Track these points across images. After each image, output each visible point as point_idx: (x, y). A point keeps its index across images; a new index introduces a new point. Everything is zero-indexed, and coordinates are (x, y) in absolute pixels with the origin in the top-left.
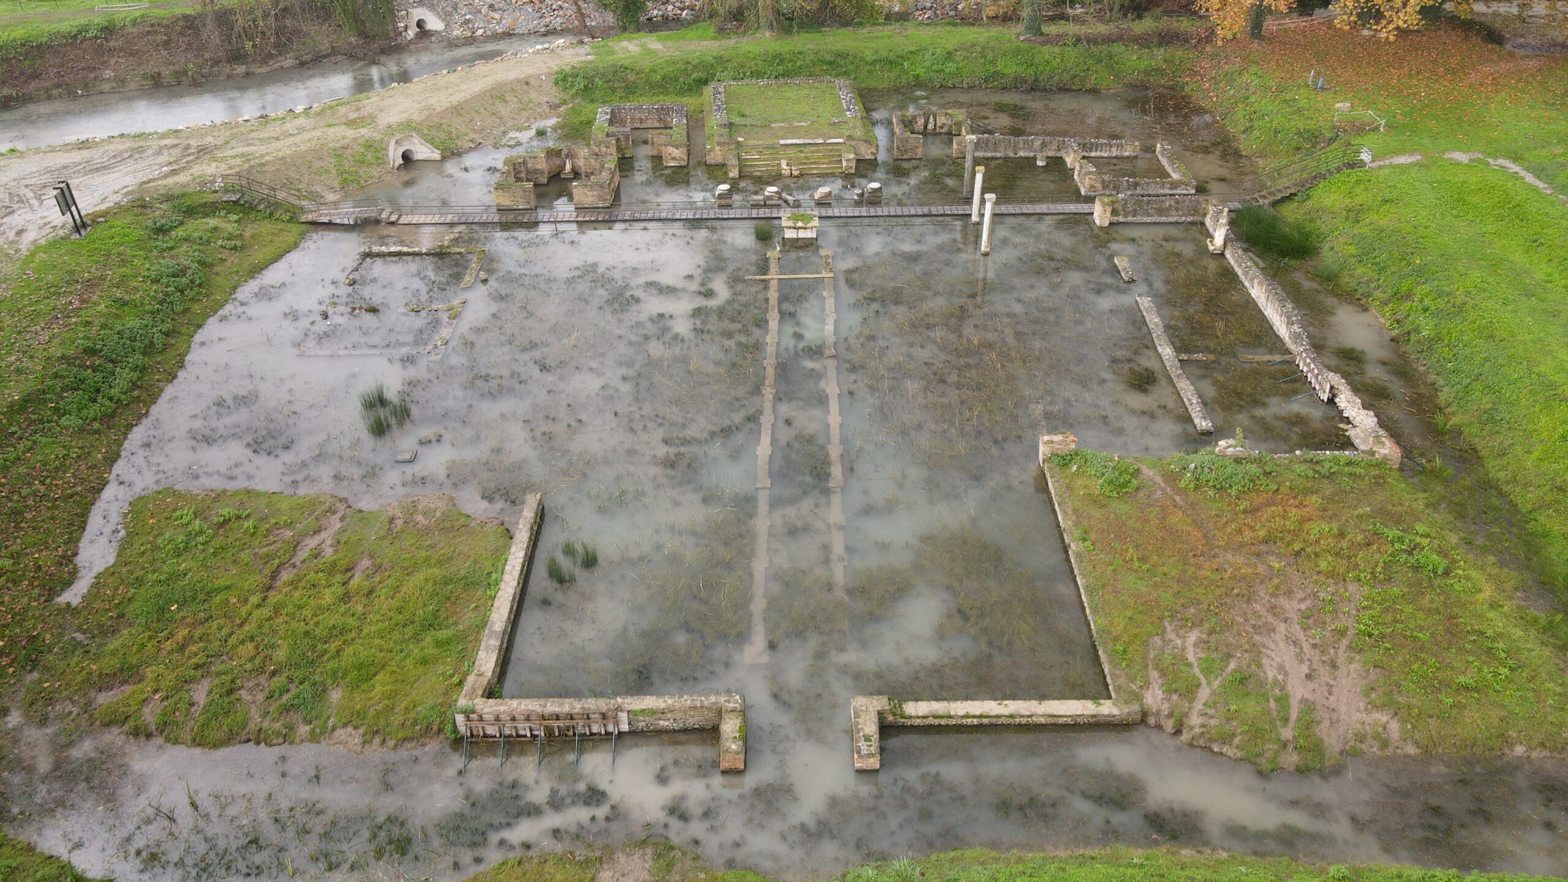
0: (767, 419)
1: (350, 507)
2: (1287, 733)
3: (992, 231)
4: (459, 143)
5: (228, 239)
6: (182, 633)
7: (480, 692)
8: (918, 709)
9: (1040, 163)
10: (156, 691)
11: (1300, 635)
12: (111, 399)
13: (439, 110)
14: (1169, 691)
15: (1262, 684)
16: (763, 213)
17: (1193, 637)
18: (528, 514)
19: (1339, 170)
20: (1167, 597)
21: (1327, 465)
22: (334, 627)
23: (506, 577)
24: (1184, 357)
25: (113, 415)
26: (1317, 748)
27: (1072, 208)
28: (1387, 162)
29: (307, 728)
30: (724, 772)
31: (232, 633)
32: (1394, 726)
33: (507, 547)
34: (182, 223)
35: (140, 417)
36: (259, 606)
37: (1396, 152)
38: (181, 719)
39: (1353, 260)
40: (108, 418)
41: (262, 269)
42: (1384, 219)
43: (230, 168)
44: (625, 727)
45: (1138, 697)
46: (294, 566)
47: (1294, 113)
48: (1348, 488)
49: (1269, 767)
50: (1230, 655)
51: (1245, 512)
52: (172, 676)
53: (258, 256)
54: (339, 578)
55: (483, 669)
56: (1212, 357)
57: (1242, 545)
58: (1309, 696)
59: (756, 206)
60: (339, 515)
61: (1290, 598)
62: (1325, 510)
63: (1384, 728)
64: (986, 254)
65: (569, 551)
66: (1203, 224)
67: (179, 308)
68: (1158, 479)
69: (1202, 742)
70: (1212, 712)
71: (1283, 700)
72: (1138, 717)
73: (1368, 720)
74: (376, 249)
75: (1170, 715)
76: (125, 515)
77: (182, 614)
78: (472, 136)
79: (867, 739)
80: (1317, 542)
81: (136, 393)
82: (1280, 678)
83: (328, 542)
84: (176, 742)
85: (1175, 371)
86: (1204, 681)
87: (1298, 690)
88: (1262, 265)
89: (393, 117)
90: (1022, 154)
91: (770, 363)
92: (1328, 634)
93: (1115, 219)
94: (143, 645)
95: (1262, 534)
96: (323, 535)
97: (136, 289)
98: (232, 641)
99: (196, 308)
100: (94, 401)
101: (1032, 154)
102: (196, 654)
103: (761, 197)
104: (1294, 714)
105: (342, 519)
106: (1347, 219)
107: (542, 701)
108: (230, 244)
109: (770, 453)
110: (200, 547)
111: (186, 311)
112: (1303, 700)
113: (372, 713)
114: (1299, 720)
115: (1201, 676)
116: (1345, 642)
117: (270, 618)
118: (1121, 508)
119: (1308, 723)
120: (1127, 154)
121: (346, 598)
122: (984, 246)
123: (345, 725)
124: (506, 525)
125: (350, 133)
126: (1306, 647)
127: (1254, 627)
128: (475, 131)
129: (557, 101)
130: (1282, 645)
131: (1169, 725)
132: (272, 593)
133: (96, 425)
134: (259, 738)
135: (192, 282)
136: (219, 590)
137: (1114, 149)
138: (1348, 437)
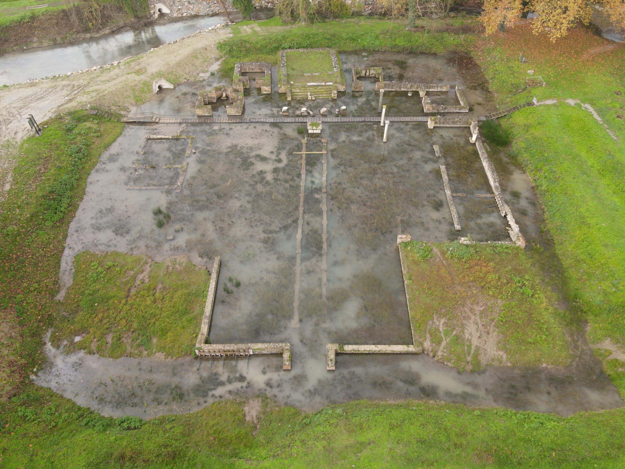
0: (300, 222)
1: (152, 260)
2: (469, 359)
3: (388, 130)
4: (180, 80)
5: (95, 132)
6: (100, 315)
7: (203, 341)
8: (348, 348)
9: (410, 95)
10: (94, 338)
11: (479, 321)
12: (61, 212)
13: (171, 65)
14: (432, 342)
15: (463, 340)
16: (301, 119)
17: (443, 321)
18: (216, 266)
19: (524, 106)
20: (435, 304)
21: (498, 249)
22: (152, 313)
23: (209, 293)
24: (454, 195)
25: (63, 218)
26: (478, 364)
27: (420, 119)
28: (543, 103)
29: (146, 352)
30: (284, 370)
31: (117, 315)
32: (505, 356)
33: (209, 279)
34: (77, 126)
35: (73, 217)
36: (125, 304)
37: (547, 98)
38: (104, 349)
39: (523, 150)
40: (61, 221)
41: (109, 146)
42: (537, 132)
43: (92, 98)
44: (251, 353)
45: (421, 344)
46: (136, 287)
47: (511, 74)
48: (504, 259)
49: (462, 370)
50: (454, 329)
51: (467, 268)
52: (99, 333)
53: (107, 140)
54: (151, 293)
55: (203, 331)
56: (465, 195)
57: (464, 283)
58: (478, 345)
59: (298, 116)
60: (149, 264)
61: (477, 306)
62: (495, 268)
63: (501, 357)
64: (385, 143)
65: (231, 280)
66: (469, 128)
67: (80, 167)
68: (438, 253)
69: (441, 361)
70: (445, 351)
71: (469, 346)
72: (421, 352)
73: (496, 354)
74: (152, 136)
75: (432, 351)
76: (74, 262)
77: (99, 307)
78: (185, 76)
79: (331, 360)
80: (490, 282)
81: (70, 208)
82: (470, 337)
83: (146, 277)
84: (103, 356)
85: (450, 202)
86: (444, 339)
87: (475, 342)
88: (489, 150)
89: (152, 69)
90: (403, 89)
91: (302, 195)
92: (488, 320)
93: (436, 125)
94: (88, 320)
95: (471, 279)
96: (145, 273)
97: (64, 161)
98: (118, 319)
99: (87, 166)
100: (56, 213)
101: (406, 90)
102: (106, 324)
103: (299, 112)
104: (472, 352)
105: (150, 266)
106: (524, 129)
107: (224, 345)
108: (95, 135)
109: (301, 237)
110: (102, 279)
111: (83, 168)
112: (476, 346)
113: (167, 348)
114: (474, 354)
115: (443, 337)
116: (493, 324)
117: (129, 310)
118: (424, 266)
119: (476, 356)
120: (444, 90)
121: (155, 301)
122: (385, 139)
123: (159, 352)
124: (208, 269)
125: (137, 78)
126: (480, 325)
127: (464, 317)
128: (186, 74)
129: (218, 57)
130: (472, 325)
131: (431, 354)
132: (129, 299)
133: (58, 224)
134: (130, 355)
135: (84, 154)
136: (111, 298)
137: (439, 88)
138: (509, 233)
